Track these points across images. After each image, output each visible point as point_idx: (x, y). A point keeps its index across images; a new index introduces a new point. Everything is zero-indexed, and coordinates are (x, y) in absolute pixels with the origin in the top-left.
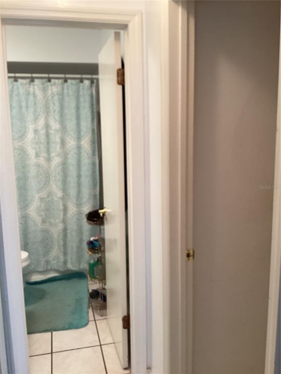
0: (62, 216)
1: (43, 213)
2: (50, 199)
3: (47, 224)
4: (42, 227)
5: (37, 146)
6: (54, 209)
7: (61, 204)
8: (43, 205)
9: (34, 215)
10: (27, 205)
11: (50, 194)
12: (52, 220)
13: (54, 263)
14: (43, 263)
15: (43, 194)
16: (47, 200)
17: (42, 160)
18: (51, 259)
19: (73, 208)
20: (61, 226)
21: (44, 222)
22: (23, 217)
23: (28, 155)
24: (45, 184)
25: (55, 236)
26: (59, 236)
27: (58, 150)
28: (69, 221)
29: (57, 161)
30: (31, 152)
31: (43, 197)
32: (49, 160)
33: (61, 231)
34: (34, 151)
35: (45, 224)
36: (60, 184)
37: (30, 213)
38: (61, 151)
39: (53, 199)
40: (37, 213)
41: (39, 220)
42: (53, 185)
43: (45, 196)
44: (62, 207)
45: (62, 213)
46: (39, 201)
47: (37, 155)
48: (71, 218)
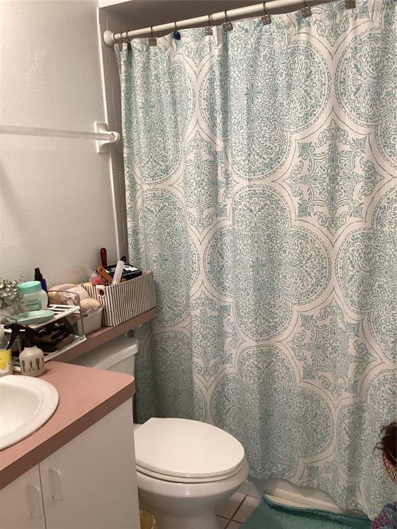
0: (350, 374)
1: (308, 354)
2: (327, 322)
3: (317, 382)
4: (302, 384)
5: (305, 188)
6: (335, 349)
7: (351, 341)
8: (309, 333)
9: (285, 351)
10: (275, 328)
11: (328, 311)
12: (329, 375)
13: (328, 479)
14: (301, 467)
15: (312, 308)
16: (320, 323)
17: (313, 224)
18: (321, 465)
19: (385, 360)
20: (347, 399)
21: (308, 374)
22: (262, 352)
23: (283, 209)
24: (318, 284)
25: (335, 415)
26: (342, 421)
27: (355, 197)
28: (372, 389)
29: (351, 228)
30: (292, 204)
31: (310, 314)
32: (331, 223)
34: (297, 200)
35: (309, 381)
36: (353, 289)
37: (278, 345)
38: (364, 199)
39: (334, 322)
40: (294, 350)
41: (297, 368)
42: (338, 290)
43: (316, 313)
44: (352, 351)
45: (352, 366)
46: (300, 322)
47: (303, 211)
48: (375, 382)
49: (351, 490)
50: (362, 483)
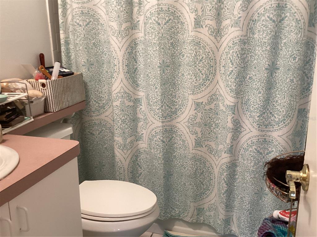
0: (228, 141)
1: (199, 130)
2: (212, 106)
3: (204, 149)
4: (194, 151)
5: (199, 6)
6: (217, 125)
7: (229, 119)
8: (200, 115)
9: (182, 129)
10: (175, 112)
11: (213, 98)
12: (213, 144)
13: (210, 216)
14: (191, 210)
15: (202, 96)
16: (207, 107)
17: (205, 35)
18: (206, 206)
19: (252, 129)
20: (225, 158)
21: (198, 144)
22: (166, 131)
23: (182, 23)
24: (207, 78)
25: (216, 171)
26: (222, 174)
27: (236, 12)
28: (242, 152)
29: (232, 36)
30: (189, 18)
31: (200, 101)
32: (218, 33)
33: (224, 167)
34: (193, 16)
35: (199, 148)
36: (232, 81)
37: (178, 125)
38: (242, 14)
39: (217, 106)
40: (189, 127)
41: (190, 140)
42: (221, 83)
43: (205, 100)
44: (230, 125)
45: (230, 135)
46: (193, 108)
47: (198, 24)
48: (245, 146)
49: (227, 221)
50: (235, 216)
